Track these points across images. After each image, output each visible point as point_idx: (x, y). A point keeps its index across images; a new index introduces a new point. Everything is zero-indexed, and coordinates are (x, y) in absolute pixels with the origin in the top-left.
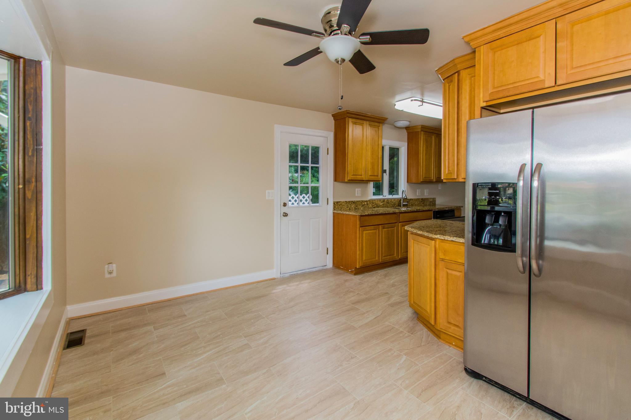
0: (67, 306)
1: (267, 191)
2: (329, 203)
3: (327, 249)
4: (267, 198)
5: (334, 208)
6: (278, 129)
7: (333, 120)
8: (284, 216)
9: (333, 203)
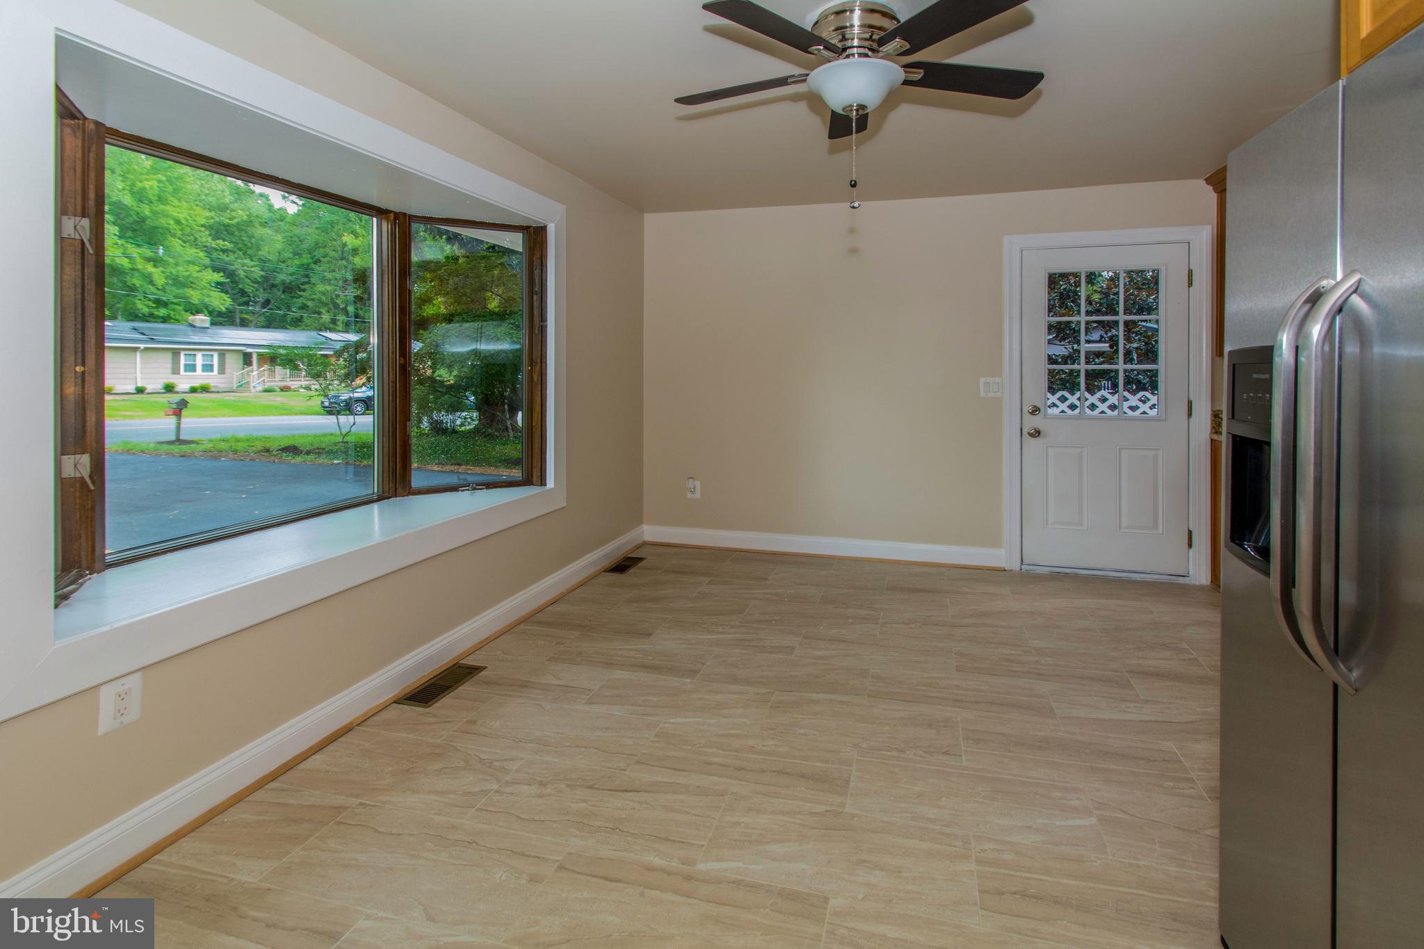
0: (644, 525)
1: (982, 380)
2: (1193, 413)
3: (1190, 532)
4: (982, 394)
5: (1213, 428)
6: (1012, 244)
7: (1213, 192)
8: (1031, 435)
9: (1209, 413)
